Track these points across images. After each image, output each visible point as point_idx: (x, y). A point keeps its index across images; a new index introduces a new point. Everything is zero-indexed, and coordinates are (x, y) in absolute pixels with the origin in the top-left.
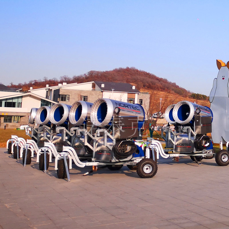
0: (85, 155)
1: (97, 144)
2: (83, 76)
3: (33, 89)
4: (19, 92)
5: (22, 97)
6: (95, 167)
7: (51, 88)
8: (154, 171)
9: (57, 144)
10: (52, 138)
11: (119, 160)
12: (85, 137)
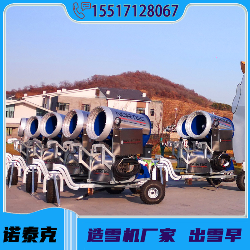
0: (80, 175)
1: (94, 161)
2: (87, 81)
3: (28, 96)
4: (12, 99)
5: (14, 105)
6: (91, 189)
7: (48, 95)
8: (161, 196)
9: (48, 161)
10: (43, 153)
11: (119, 182)
12: (79, 153)
